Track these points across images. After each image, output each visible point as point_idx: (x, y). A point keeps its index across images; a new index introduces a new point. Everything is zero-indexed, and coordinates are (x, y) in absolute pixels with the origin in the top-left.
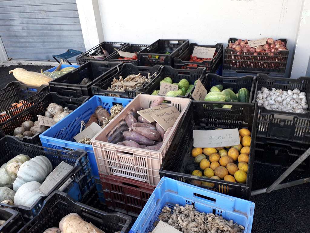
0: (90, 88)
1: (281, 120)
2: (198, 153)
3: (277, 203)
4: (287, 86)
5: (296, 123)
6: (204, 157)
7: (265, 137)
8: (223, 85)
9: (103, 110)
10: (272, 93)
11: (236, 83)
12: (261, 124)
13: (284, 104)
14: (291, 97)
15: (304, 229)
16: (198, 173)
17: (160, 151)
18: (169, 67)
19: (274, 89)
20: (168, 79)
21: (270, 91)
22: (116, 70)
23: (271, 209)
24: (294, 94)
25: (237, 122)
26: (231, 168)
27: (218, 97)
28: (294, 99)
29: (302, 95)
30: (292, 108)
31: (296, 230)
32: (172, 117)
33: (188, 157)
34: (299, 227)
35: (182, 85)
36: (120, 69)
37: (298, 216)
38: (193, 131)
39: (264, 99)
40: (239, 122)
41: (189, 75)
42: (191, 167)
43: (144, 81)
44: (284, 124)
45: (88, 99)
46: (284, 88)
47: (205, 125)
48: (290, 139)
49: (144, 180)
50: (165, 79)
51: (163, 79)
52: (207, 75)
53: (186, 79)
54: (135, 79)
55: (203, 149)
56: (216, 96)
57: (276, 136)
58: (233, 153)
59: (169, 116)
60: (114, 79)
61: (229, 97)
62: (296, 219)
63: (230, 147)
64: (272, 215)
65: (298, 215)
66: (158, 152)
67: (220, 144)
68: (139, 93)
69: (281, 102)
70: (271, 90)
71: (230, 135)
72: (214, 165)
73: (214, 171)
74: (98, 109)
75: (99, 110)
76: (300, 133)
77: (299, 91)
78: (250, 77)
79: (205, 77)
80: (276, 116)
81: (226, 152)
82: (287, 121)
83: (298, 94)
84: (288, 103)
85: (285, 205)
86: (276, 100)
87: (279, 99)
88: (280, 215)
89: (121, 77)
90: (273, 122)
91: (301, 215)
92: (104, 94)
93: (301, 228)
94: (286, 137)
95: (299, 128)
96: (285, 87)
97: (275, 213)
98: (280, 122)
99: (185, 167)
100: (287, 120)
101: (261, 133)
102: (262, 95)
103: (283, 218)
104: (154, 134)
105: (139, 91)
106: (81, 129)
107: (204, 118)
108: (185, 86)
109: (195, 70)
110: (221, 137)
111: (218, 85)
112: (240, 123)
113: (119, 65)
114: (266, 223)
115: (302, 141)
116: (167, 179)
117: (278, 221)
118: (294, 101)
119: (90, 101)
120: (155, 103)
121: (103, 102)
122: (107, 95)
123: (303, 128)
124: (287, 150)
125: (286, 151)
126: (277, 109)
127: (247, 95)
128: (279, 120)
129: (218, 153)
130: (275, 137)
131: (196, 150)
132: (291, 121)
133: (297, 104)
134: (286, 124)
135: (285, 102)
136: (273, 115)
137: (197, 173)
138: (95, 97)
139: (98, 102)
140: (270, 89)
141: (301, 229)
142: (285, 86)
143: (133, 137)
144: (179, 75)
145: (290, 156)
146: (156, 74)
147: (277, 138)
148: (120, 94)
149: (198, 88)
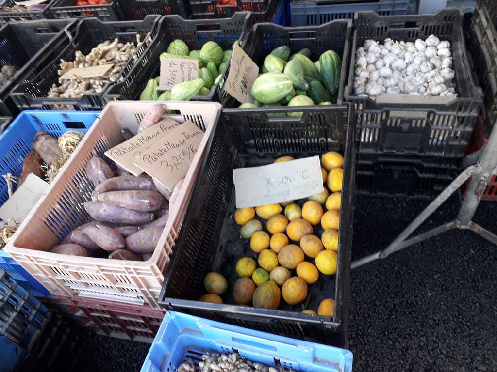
0: (10, 98)
1: (403, 121)
2: (246, 218)
3: (399, 273)
4: (414, 32)
5: (432, 122)
6: (257, 225)
7: (375, 152)
8: (289, 47)
9: (49, 141)
10: (385, 52)
11: (315, 38)
12: (365, 129)
13: (408, 73)
14: (423, 54)
15: (447, 317)
16: (247, 265)
17: (153, 262)
18: (176, 17)
19: (389, 41)
20: (178, 45)
21: (382, 46)
22: (65, 38)
23: (388, 287)
24: (427, 47)
25: (316, 140)
26: (309, 246)
27: (277, 87)
28: (428, 59)
29: (444, 48)
30: (424, 83)
31: (431, 322)
32: (186, 150)
33: (229, 225)
34: (436, 316)
35: (208, 57)
36: (73, 35)
37: (436, 293)
38: (234, 170)
39: (372, 67)
40: (320, 139)
41: (220, 31)
42: (234, 247)
43: (127, 56)
44: (410, 127)
45: (9, 124)
46: (409, 36)
47: (257, 150)
48: (421, 150)
49: (140, 302)
50: (172, 45)
51: (165, 49)
52: (255, 26)
53: (215, 40)
54: (109, 53)
55: (254, 208)
56: (274, 84)
57: (394, 149)
58: (311, 212)
59: (177, 152)
60: (60, 62)
61: (302, 78)
62: (432, 300)
63: (306, 200)
64: (390, 299)
65: (435, 291)
66: (150, 263)
67: (286, 193)
68: (112, 99)
69: (402, 69)
70: (384, 44)
71: (304, 172)
72: (277, 242)
73: (277, 254)
74: (37, 140)
75: (40, 141)
76: (441, 138)
77: (438, 40)
78: (341, 23)
79: (252, 33)
80: (394, 114)
81: (299, 208)
82: (414, 121)
83: (436, 46)
84: (417, 70)
85: (413, 276)
86: (393, 67)
87: (400, 63)
88: (404, 297)
89: (78, 54)
90: (388, 124)
91: (440, 291)
92: (40, 105)
93: (440, 316)
94: (414, 149)
95: (438, 132)
96: (411, 34)
97: (396, 294)
98: (401, 123)
99: (225, 249)
100: (414, 119)
101: (367, 145)
102: (366, 57)
103: (409, 302)
104: (146, 201)
105: (110, 93)
106: (9, 191)
107: (252, 138)
108: (214, 57)
109: (230, 18)
110: (287, 178)
111: (280, 48)
112: (323, 142)
113: (69, 26)
114: (380, 316)
115: (443, 153)
116: (177, 317)
117: (400, 308)
118: (428, 63)
119: (14, 127)
120: (147, 121)
121: (44, 123)
122: (49, 108)
123: (445, 131)
124: (416, 170)
125: (413, 172)
126: (396, 85)
127: (336, 65)
128: (399, 121)
129: (282, 213)
130: (394, 151)
131: (241, 213)
132: (422, 120)
133: (433, 72)
134: (413, 125)
135: (410, 69)
136: (388, 113)
137: (245, 266)
138: (25, 116)
139: (35, 124)
140: (382, 43)
141: (440, 318)
142: (410, 32)
143: (104, 213)
144: (199, 32)
145: (420, 179)
146: (150, 37)
147: (397, 151)
148: (75, 103)
149: (237, 66)
